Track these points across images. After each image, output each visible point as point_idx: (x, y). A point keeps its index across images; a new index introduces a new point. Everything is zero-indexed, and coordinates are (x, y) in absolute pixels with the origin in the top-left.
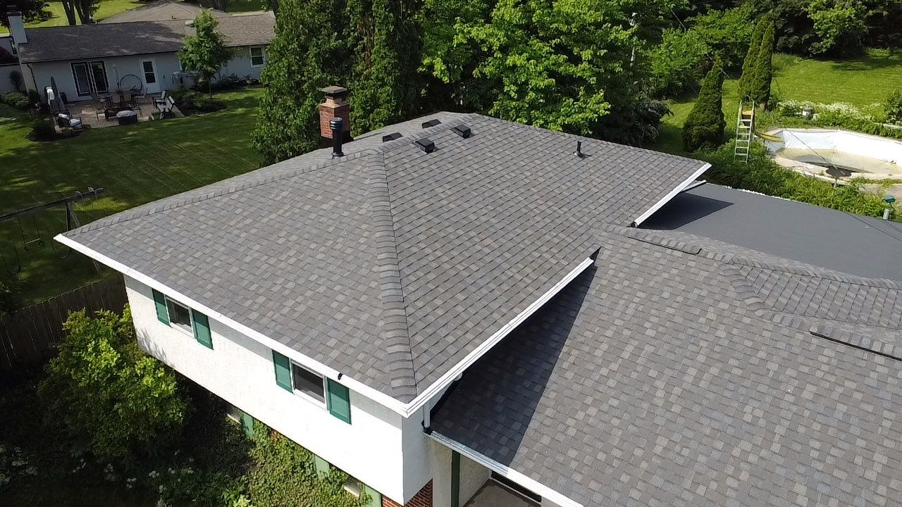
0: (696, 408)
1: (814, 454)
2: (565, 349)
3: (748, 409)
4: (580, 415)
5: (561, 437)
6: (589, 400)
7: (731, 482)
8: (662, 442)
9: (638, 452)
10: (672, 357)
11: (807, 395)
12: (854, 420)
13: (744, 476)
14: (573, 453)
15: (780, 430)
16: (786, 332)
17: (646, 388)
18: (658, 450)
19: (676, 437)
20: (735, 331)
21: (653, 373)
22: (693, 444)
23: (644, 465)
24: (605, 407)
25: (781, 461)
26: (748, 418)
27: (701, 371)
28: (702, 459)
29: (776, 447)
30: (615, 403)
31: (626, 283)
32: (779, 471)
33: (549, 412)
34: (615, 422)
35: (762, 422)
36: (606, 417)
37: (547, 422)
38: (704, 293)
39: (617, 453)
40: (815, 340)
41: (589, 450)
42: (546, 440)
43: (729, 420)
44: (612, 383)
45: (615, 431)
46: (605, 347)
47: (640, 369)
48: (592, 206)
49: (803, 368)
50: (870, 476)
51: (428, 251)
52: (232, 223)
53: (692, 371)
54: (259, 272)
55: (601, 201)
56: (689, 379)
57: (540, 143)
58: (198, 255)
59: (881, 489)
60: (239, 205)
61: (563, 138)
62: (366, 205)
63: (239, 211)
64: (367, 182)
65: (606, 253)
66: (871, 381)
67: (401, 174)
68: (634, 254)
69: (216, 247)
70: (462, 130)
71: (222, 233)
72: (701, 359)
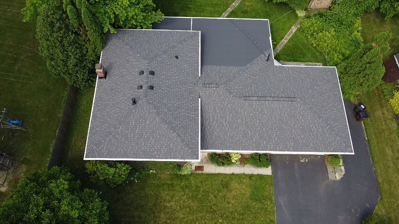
0: (231, 124)
1: (250, 125)
3: (238, 121)
4: (214, 135)
5: (213, 140)
6: (214, 131)
7: (240, 135)
8: (228, 133)
9: (226, 137)
10: (223, 115)
11: (246, 114)
12: (253, 116)
13: (242, 133)
14: (216, 142)
15: (244, 123)
16: (239, 101)
17: (222, 124)
18: (228, 135)
19: (230, 131)
20: (231, 105)
21: (222, 120)
22: (233, 131)
23: (228, 139)
24: (217, 131)
25: (246, 128)
26: (239, 123)
27: (229, 116)
28: (235, 133)
29: (244, 126)
30: (218, 129)
31: (208, 101)
32: (246, 130)
34: (220, 133)
35: (241, 122)
36: (218, 133)
37: (210, 139)
38: (223, 97)
39: (223, 139)
40: (244, 101)
41: (219, 140)
42: (211, 142)
43: (236, 124)
44: (216, 126)
45: (221, 135)
46: (211, 118)
47: (219, 120)
48: (190, 79)
49: (244, 108)
50: (257, 125)
51: (177, 123)
52: (129, 136)
53: (228, 117)
54: (149, 147)
55: (190, 74)
56: (228, 119)
57: (167, 61)
58: (130, 148)
59: (259, 127)
60: (125, 130)
61: (169, 53)
62: (157, 119)
63: (127, 132)
64: (151, 111)
65: (201, 93)
66: (254, 107)
67: (155, 103)
68: (206, 92)
69: (132, 144)
70: (152, 73)
71: (130, 140)
72: (228, 113)
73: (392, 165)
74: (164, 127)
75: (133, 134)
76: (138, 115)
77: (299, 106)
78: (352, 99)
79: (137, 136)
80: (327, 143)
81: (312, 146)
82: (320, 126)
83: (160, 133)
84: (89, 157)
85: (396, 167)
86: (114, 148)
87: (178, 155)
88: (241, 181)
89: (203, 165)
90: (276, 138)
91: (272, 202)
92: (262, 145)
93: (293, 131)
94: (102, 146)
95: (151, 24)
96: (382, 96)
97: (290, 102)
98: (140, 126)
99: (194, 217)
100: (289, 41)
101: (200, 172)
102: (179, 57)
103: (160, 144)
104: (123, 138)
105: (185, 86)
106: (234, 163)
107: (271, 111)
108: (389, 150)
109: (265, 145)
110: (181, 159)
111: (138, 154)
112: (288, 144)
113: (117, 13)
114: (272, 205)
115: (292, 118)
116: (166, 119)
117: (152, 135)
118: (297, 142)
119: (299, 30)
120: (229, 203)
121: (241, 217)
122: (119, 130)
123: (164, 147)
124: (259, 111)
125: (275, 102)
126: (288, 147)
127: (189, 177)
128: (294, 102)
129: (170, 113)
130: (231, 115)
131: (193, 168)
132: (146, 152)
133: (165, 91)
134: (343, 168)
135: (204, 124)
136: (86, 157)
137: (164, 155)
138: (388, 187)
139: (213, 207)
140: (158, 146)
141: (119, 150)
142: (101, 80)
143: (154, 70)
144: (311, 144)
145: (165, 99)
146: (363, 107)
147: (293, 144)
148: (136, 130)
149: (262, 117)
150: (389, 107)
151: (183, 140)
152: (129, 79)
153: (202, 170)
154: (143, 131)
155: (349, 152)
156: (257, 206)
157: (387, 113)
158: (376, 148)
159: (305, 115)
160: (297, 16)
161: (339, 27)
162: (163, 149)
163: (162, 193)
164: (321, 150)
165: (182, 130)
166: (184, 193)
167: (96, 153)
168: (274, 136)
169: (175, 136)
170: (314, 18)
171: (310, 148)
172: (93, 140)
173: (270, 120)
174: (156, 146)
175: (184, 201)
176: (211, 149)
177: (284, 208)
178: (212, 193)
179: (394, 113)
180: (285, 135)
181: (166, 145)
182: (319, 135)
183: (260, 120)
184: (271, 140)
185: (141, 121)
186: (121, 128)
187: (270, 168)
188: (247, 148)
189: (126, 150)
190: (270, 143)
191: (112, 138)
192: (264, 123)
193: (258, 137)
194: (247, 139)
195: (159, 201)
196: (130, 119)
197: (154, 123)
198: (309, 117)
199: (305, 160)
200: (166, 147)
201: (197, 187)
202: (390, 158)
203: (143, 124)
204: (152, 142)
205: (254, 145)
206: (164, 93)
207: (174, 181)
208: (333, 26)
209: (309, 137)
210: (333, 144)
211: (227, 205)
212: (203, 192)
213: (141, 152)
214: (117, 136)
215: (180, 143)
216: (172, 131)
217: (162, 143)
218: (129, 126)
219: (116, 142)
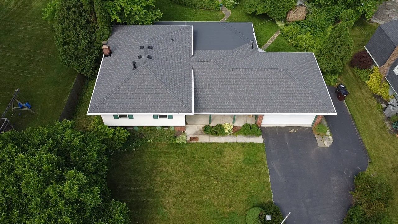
0: (221, 91)
1: (238, 91)
3: (228, 88)
4: (207, 100)
5: (206, 105)
6: (206, 97)
7: (230, 100)
8: (219, 98)
9: (217, 102)
10: (214, 84)
11: (235, 82)
13: (232, 98)
14: (209, 106)
15: (233, 89)
16: (228, 72)
17: (213, 91)
18: (220, 100)
19: (221, 97)
20: (221, 75)
21: (213, 88)
22: (224, 97)
23: (219, 103)
24: (209, 97)
25: (235, 94)
26: (229, 89)
28: (226, 98)
29: (234, 92)
30: (210, 95)
31: (200, 72)
32: (235, 96)
34: (212, 98)
35: (231, 89)
37: (202, 103)
38: (214, 69)
39: (214, 103)
40: (232, 72)
41: (211, 104)
42: (204, 106)
43: (226, 91)
44: (208, 92)
45: (213, 100)
46: (204, 86)
47: (211, 88)
48: (184, 55)
49: (233, 78)
50: (245, 91)
51: (172, 84)
52: (129, 94)
53: (218, 85)
54: (147, 102)
55: (185, 53)
56: (218, 86)
57: (164, 41)
58: (129, 104)
59: (247, 92)
60: (126, 89)
61: (166, 36)
62: (155, 80)
63: (127, 91)
64: (150, 74)
65: (194, 66)
66: (241, 76)
67: (153, 68)
68: (199, 65)
69: (131, 101)
70: (151, 48)
71: (129, 98)
72: (219, 82)
73: (376, 134)
74: (160, 86)
75: (132, 93)
76: (138, 77)
77: (282, 75)
78: (333, 83)
79: (136, 94)
80: (310, 105)
81: (297, 108)
82: (302, 91)
83: (157, 91)
84: (92, 112)
85: (381, 135)
86: (115, 104)
87: (173, 109)
88: (234, 148)
89: (198, 136)
90: (263, 101)
91: (265, 166)
92: (251, 108)
93: (279, 95)
94: (104, 102)
95: (151, 21)
96: (360, 81)
97: (273, 72)
98: (139, 86)
99: (190, 180)
100: (272, 44)
101: (195, 142)
102: (175, 40)
103: (157, 101)
104: (124, 96)
105: (180, 60)
106: (227, 134)
107: (257, 79)
108: (372, 122)
109: (254, 108)
110: (176, 112)
111: (137, 109)
112: (275, 106)
113: (123, 6)
114: (265, 168)
115: (277, 85)
116: (162, 80)
117: (149, 93)
118: (283, 105)
119: (280, 36)
120: (223, 167)
121: (236, 179)
122: (121, 89)
123: (160, 102)
124: (247, 80)
125: (260, 72)
126: (275, 109)
127: (185, 146)
128: (277, 72)
129: (166, 76)
130: (221, 83)
131: (189, 138)
132: (144, 107)
133: (162, 61)
134: (330, 137)
135: (198, 91)
136: (89, 112)
137: (160, 109)
138: (376, 153)
139: (208, 170)
140: (155, 102)
141: (119, 106)
142: (106, 58)
143: (152, 46)
144: (296, 106)
145: (162, 66)
146: (343, 87)
147: (279, 106)
148: (135, 89)
149: (249, 85)
150: (367, 89)
151: (178, 97)
152: (131, 53)
153: (197, 140)
154: (142, 89)
155: (332, 112)
156: (251, 169)
157: (366, 93)
158: (360, 121)
159: (288, 82)
160: (277, 26)
161: (314, 30)
162: (160, 104)
163: (159, 160)
164: (306, 111)
165: (177, 89)
166: (179, 159)
167: (99, 109)
168: (262, 100)
169: (171, 93)
170: (292, 25)
171: (295, 109)
172: (97, 99)
173: (257, 87)
174: (153, 102)
175: (180, 166)
176: (204, 112)
177: (277, 171)
178: (207, 159)
179: (372, 93)
180: (272, 99)
181: (162, 101)
182: (302, 99)
183: (247, 87)
184: (258, 103)
185: (140, 81)
186: (122, 88)
187: (261, 137)
188: (237, 111)
189: (126, 106)
190: (258, 106)
192: (252, 90)
193: (247, 101)
194: (237, 103)
195: (155, 166)
196: (130, 80)
197: (152, 83)
198: (292, 84)
199: (294, 130)
200: (162, 102)
201: (192, 154)
202: (374, 129)
203: (142, 84)
204: (150, 99)
205: (243, 108)
206: (161, 62)
207: (170, 150)
208: (309, 30)
209: (293, 100)
210: (316, 106)
211: (222, 169)
212: (198, 158)
213: (139, 108)
214: (118, 94)
215: (175, 99)
216: (168, 90)
217: (158, 99)
218: (130, 86)
219: (117, 99)
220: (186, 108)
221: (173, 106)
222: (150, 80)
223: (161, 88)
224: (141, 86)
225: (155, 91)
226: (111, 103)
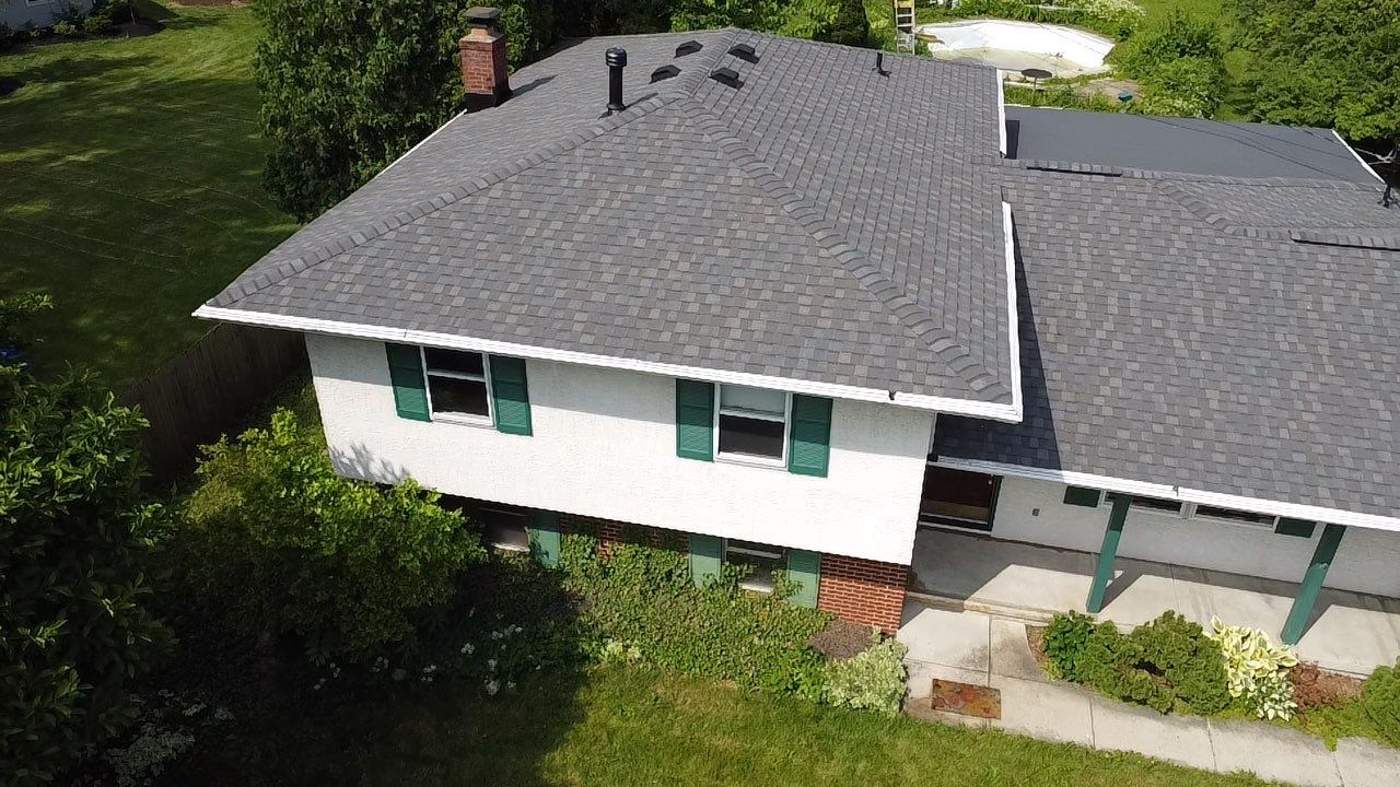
0: (1226, 350)
1: (1369, 366)
2: (1037, 320)
3: (1279, 337)
4: (1106, 390)
5: (1099, 421)
6: (1104, 371)
7: (1307, 417)
8: (1213, 395)
9: (1195, 413)
10: (1166, 300)
11: (1328, 308)
12: (1387, 323)
13: (1317, 407)
14: (1124, 435)
15: (1324, 351)
16: (1267, 245)
17: (1159, 342)
18: (1214, 405)
19: (1225, 386)
20: (1215, 256)
21: (1157, 323)
22: (1247, 389)
23: (1209, 425)
24: (1128, 374)
25: (1343, 382)
26: (1285, 346)
27: (1207, 309)
28: (1264, 401)
29: (1330, 369)
30: (1136, 366)
31: (1059, 226)
32: (1346, 392)
33: (1066, 396)
34: (1150, 387)
35: (1301, 347)
36: (1134, 385)
37: (1072, 408)
38: (1157, 220)
39: (1171, 420)
40: (1303, 248)
41: (1140, 425)
42: (1083, 428)
43: (1268, 354)
44: (1117, 345)
45: (1155, 397)
46: (1083, 306)
47: (1139, 321)
49: (1310, 281)
51: (858, 220)
52: (530, 232)
53: (1197, 311)
54: (644, 292)
55: (951, 130)
56: (1199, 320)
58: (513, 287)
60: (515, 204)
62: (735, 173)
63: (524, 213)
65: (1014, 192)
68: (1047, 189)
69: (535, 270)
71: (527, 251)
72: (1198, 294)
75: (558, 225)
76: (621, 149)
79: (578, 237)
83: (741, 234)
84: (233, 305)
86: (413, 276)
87: (845, 359)
89: (993, 682)
98: (615, 193)
101: (971, 722)
102: (894, 76)
103: (725, 290)
104: (490, 238)
106: (1248, 705)
110: (871, 382)
111: (558, 325)
116: (788, 184)
117: (680, 238)
122: (483, 201)
123: (752, 304)
129: (819, 176)
130: (1220, 305)
131: (921, 689)
132: (619, 321)
137: (742, 346)
140: (711, 299)
141: (439, 289)
145: (797, 132)
148: (584, 207)
153: (989, 714)
154: (629, 215)
162: (744, 314)
165: (891, 251)
174: (691, 297)
181: (766, 295)
186: (495, 193)
188: (1378, 499)
189: (484, 295)
191: (421, 230)
194: (1368, 444)
197: (712, 188)
200: (766, 306)
203: (640, 189)
204: (672, 275)
206: (794, 116)
213: (578, 316)
214: (460, 225)
215: (871, 296)
216: (819, 235)
217: (740, 283)
218: (548, 190)
219: (434, 250)
220: (959, 365)
221: (854, 336)
222: (698, 170)
223: (772, 220)
224: (628, 197)
225: (723, 232)
226: (390, 263)
